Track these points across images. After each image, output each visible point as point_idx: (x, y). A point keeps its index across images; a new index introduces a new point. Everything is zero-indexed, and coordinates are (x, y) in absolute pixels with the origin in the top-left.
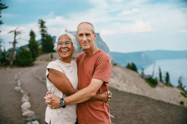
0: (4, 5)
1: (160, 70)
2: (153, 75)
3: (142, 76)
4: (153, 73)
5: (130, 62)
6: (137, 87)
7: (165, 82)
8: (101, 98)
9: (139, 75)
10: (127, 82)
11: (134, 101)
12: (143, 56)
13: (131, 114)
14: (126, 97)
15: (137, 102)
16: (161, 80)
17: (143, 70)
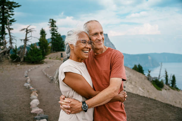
0: (17, 4)
1: (166, 73)
2: (159, 78)
3: (149, 78)
4: (159, 76)
5: (137, 64)
6: (143, 89)
7: (171, 85)
8: (120, 98)
9: (146, 77)
10: (133, 83)
11: (142, 104)
12: (150, 58)
13: (139, 117)
14: (134, 99)
15: (145, 105)
16: (167, 83)
17: (149, 72)
